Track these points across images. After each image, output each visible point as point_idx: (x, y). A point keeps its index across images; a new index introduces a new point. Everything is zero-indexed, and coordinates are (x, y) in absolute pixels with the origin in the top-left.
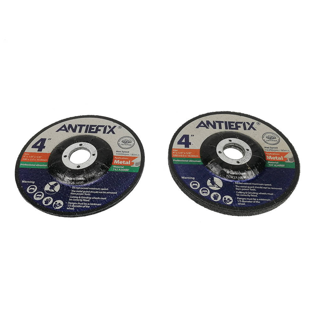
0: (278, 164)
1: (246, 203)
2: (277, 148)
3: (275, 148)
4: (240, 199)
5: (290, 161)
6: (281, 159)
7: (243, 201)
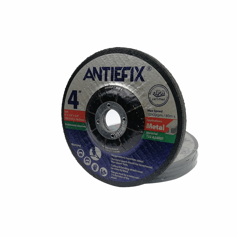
0: (157, 136)
1: (118, 178)
2: (162, 112)
3: (160, 111)
4: (113, 172)
5: (171, 132)
6: (161, 129)
7: (115, 175)
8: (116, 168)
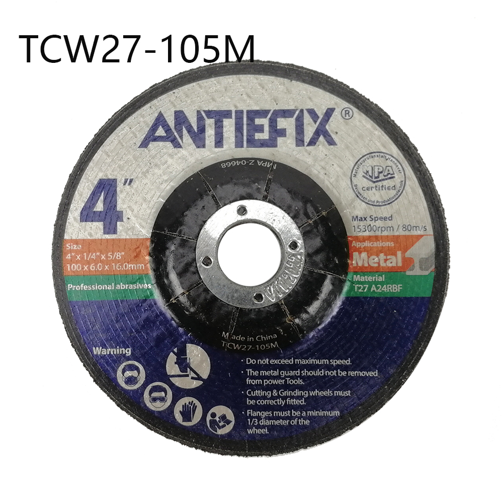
0: (382, 283)
1: (271, 428)
2: (391, 218)
3: (385, 219)
4: (255, 414)
5: (421, 268)
6: (394, 264)
7: (263, 422)
8: (265, 398)
